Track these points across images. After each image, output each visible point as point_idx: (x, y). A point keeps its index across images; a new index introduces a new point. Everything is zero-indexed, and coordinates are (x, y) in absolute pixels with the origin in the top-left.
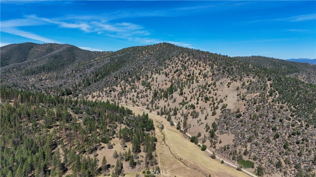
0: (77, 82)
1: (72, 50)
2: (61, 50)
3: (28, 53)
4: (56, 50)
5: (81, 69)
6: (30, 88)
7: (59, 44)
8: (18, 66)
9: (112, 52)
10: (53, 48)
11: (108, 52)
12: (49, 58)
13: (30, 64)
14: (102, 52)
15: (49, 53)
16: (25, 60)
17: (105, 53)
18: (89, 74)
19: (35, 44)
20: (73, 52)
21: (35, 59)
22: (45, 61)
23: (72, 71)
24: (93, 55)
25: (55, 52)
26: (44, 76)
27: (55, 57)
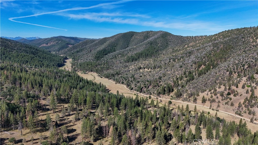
0: (178, 74)
1: (165, 35)
2: (156, 36)
3: (130, 41)
4: (151, 37)
5: (179, 58)
6: (130, 79)
7: (154, 32)
8: (122, 53)
9: (206, 36)
10: (149, 36)
11: (201, 36)
12: (146, 45)
13: (131, 50)
14: (194, 37)
15: (146, 40)
16: (128, 46)
17: (199, 38)
18: (191, 64)
19: (135, 32)
20: (166, 38)
21: (135, 45)
22: (142, 48)
23: (170, 60)
24: (185, 40)
25: (151, 39)
26: (142, 63)
27: (151, 43)
